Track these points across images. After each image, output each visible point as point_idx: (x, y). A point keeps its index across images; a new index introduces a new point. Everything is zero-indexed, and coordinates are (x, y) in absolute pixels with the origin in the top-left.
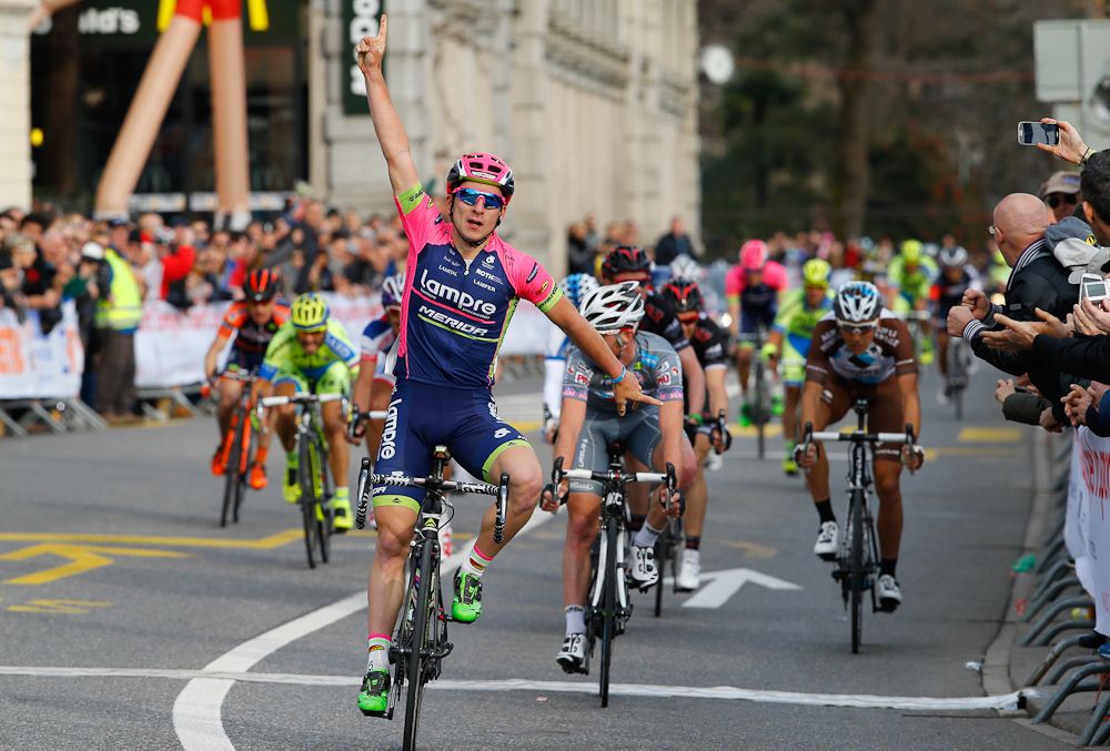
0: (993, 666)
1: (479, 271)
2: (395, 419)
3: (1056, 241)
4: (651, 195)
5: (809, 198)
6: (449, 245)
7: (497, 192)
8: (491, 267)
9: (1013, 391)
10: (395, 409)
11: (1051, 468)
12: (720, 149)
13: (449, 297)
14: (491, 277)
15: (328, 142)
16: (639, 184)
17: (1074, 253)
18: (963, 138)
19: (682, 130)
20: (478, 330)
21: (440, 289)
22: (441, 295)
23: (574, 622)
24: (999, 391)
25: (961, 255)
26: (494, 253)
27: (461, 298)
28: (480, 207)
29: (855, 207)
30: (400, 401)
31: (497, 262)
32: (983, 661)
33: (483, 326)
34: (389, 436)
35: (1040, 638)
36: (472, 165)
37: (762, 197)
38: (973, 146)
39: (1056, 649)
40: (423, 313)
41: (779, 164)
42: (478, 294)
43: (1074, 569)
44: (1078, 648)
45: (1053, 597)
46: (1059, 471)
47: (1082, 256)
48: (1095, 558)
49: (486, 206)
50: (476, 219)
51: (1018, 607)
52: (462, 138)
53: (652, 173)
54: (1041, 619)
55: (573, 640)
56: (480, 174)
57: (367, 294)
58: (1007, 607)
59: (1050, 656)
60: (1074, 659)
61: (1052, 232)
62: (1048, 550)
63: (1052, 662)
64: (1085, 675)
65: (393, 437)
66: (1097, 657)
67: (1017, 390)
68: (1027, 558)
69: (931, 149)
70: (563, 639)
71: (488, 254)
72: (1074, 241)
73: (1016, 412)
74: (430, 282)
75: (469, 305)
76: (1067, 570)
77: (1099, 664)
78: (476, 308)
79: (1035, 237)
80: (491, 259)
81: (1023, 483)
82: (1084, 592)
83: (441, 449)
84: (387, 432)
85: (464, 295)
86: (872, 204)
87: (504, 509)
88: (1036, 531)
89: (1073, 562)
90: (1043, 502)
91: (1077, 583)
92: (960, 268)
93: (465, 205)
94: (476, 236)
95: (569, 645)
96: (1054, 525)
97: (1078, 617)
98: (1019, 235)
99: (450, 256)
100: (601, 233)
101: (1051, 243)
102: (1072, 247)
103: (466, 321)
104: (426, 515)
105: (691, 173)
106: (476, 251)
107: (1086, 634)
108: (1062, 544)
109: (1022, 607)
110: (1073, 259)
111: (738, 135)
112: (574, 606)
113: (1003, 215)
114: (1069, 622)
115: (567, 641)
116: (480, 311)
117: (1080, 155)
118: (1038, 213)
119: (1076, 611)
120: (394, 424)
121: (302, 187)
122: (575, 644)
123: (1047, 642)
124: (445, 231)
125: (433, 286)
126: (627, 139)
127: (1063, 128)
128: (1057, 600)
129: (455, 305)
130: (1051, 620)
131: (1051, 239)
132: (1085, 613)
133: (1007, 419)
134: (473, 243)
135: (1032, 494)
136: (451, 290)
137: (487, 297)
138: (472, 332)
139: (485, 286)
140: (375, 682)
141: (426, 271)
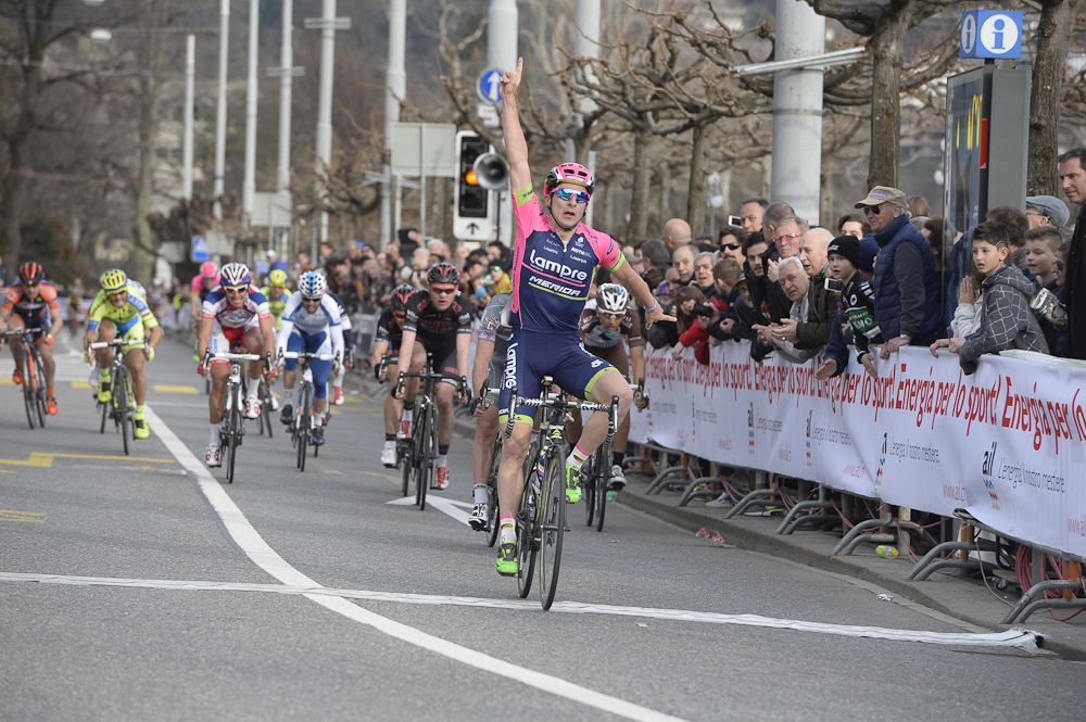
1: (573, 249)
2: (514, 358)
6: (550, 231)
7: (585, 191)
8: (582, 246)
10: (513, 351)
13: (553, 269)
14: (583, 253)
20: (574, 292)
21: (546, 264)
22: (547, 268)
26: (582, 235)
27: (562, 269)
28: (574, 202)
30: (517, 344)
31: (586, 242)
33: (577, 289)
34: (511, 371)
36: (566, 171)
40: (533, 282)
42: (574, 265)
49: (577, 201)
50: (571, 211)
56: (572, 178)
65: (514, 372)
71: (579, 236)
74: (537, 259)
75: (568, 274)
78: (573, 276)
80: (581, 240)
83: (550, 379)
84: (509, 368)
85: (564, 267)
93: (562, 201)
94: (569, 223)
95: (477, 511)
99: (551, 239)
103: (566, 286)
104: (552, 427)
106: (570, 234)
115: (476, 508)
116: (576, 278)
120: (514, 362)
124: (546, 221)
125: (540, 262)
129: (558, 275)
134: (568, 229)
136: (554, 264)
137: (581, 267)
138: (570, 294)
139: (579, 259)
140: (508, 551)
141: (534, 251)
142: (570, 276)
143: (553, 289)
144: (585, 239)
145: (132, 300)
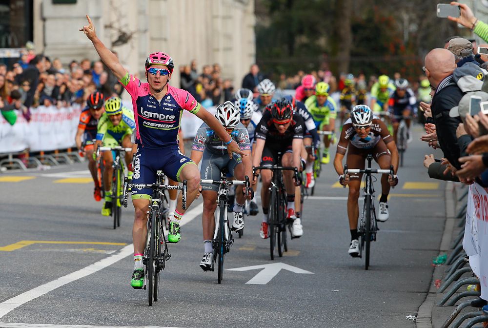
0: (421, 318)
1: (164, 104)
3: (459, 77)
4: (228, 49)
5: (318, 51)
6: (149, 94)
7: (166, 69)
8: (170, 101)
9: (434, 161)
10: (138, 159)
11: (456, 205)
12: (267, 23)
13: (154, 117)
14: (170, 105)
15: (44, 20)
16: (221, 43)
17: (469, 84)
18: (405, 17)
19: (245, 12)
20: (170, 126)
21: (150, 114)
22: (151, 116)
23: (208, 248)
24: (426, 161)
25: (405, 83)
28: (158, 75)
29: (344, 56)
30: (140, 155)
31: (172, 98)
32: (417, 315)
33: (171, 124)
34: (137, 169)
35: (449, 302)
36: (154, 57)
37: (291, 51)
38: (411, 21)
39: (458, 308)
41: (301, 32)
42: (166, 113)
43: (468, 262)
44: (470, 307)
45: (456, 279)
46: (460, 206)
47: (473, 86)
48: (480, 256)
49: (161, 74)
50: (157, 81)
51: (437, 284)
52: (120, 17)
53: (229, 37)
54: (450, 291)
55: (207, 256)
57: (66, 106)
58: (430, 284)
59: (455, 312)
60: (469, 313)
61: (457, 72)
62: (454, 251)
63: (456, 315)
64: (475, 323)
65: (139, 169)
66: (481, 313)
67: (436, 161)
68: (442, 256)
69: (388, 23)
70: (203, 256)
71: (167, 95)
72: (469, 77)
73: (435, 173)
76: (465, 263)
77: (483, 317)
78: (167, 119)
79: (448, 74)
80: (169, 97)
81: (441, 214)
82: (474, 275)
86: (353, 54)
87: (185, 195)
88: (447, 241)
89: (468, 258)
90: (451, 224)
91: (471, 270)
92: (405, 89)
93: (152, 75)
94: (158, 87)
95: (205, 258)
96: (457, 237)
97: (471, 289)
98: (438, 73)
100: (200, 71)
101: (456, 78)
102: (468, 81)
103: (164, 124)
104: (153, 200)
105: (251, 36)
107: (475, 299)
108: (461, 248)
109: (439, 284)
110: (468, 88)
111: (277, 15)
112: (207, 240)
113: (430, 61)
114: (465, 292)
115: (204, 256)
116: (168, 119)
117: (472, 24)
118: (449, 60)
119: (470, 286)
120: (139, 164)
121: (29, 45)
122: (208, 258)
123: (453, 304)
126: (215, 17)
127: (463, 8)
128: (459, 280)
129: (158, 119)
130: (455, 291)
131: (456, 76)
132: (475, 287)
133: (431, 177)
134: (159, 91)
135: (445, 219)
136: (155, 114)
137: (170, 113)
138: (168, 127)
139: (168, 109)
140: (137, 274)
141: (142, 108)
142: (165, 119)
143: (157, 127)
144: (171, 96)
145: (126, 120)
